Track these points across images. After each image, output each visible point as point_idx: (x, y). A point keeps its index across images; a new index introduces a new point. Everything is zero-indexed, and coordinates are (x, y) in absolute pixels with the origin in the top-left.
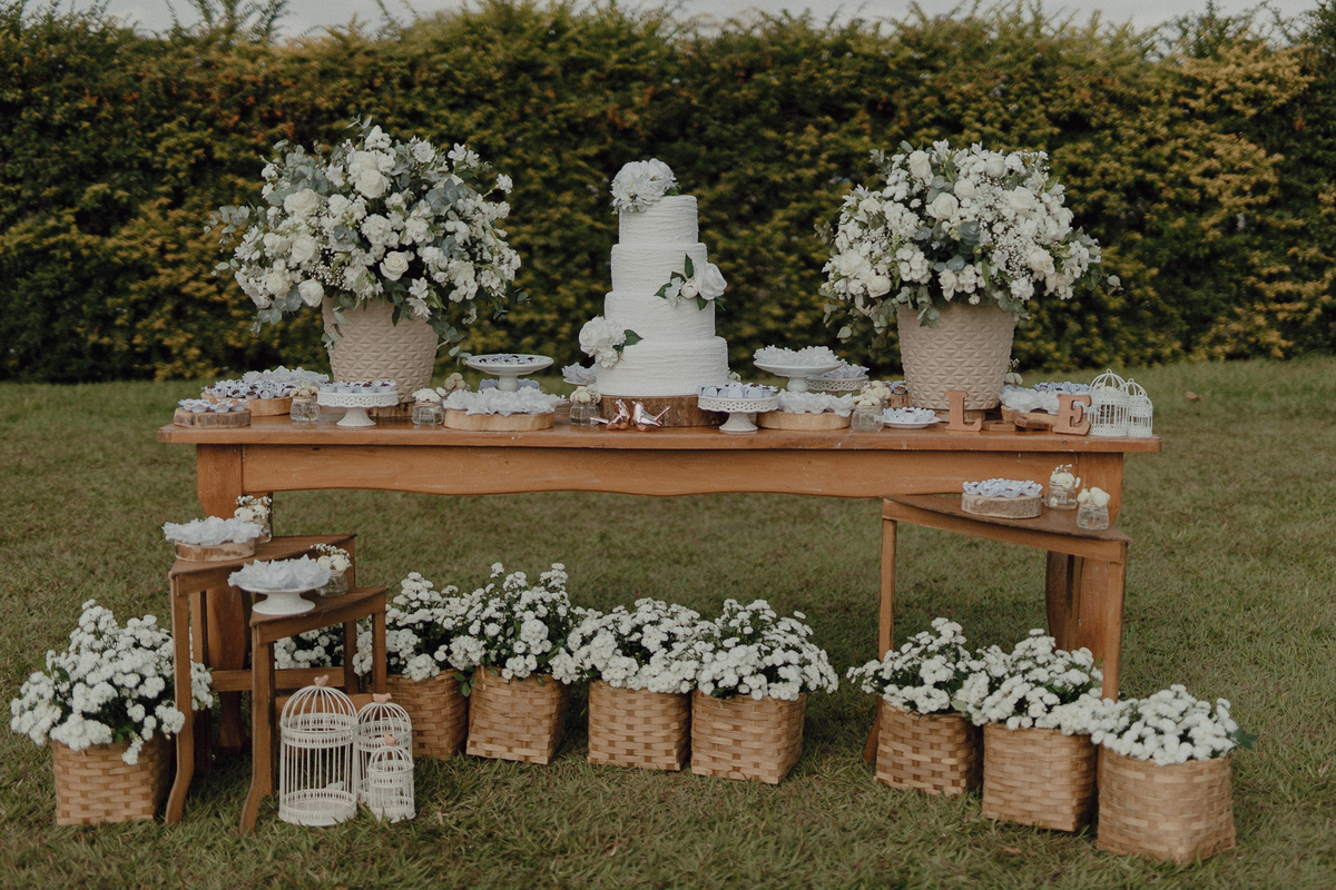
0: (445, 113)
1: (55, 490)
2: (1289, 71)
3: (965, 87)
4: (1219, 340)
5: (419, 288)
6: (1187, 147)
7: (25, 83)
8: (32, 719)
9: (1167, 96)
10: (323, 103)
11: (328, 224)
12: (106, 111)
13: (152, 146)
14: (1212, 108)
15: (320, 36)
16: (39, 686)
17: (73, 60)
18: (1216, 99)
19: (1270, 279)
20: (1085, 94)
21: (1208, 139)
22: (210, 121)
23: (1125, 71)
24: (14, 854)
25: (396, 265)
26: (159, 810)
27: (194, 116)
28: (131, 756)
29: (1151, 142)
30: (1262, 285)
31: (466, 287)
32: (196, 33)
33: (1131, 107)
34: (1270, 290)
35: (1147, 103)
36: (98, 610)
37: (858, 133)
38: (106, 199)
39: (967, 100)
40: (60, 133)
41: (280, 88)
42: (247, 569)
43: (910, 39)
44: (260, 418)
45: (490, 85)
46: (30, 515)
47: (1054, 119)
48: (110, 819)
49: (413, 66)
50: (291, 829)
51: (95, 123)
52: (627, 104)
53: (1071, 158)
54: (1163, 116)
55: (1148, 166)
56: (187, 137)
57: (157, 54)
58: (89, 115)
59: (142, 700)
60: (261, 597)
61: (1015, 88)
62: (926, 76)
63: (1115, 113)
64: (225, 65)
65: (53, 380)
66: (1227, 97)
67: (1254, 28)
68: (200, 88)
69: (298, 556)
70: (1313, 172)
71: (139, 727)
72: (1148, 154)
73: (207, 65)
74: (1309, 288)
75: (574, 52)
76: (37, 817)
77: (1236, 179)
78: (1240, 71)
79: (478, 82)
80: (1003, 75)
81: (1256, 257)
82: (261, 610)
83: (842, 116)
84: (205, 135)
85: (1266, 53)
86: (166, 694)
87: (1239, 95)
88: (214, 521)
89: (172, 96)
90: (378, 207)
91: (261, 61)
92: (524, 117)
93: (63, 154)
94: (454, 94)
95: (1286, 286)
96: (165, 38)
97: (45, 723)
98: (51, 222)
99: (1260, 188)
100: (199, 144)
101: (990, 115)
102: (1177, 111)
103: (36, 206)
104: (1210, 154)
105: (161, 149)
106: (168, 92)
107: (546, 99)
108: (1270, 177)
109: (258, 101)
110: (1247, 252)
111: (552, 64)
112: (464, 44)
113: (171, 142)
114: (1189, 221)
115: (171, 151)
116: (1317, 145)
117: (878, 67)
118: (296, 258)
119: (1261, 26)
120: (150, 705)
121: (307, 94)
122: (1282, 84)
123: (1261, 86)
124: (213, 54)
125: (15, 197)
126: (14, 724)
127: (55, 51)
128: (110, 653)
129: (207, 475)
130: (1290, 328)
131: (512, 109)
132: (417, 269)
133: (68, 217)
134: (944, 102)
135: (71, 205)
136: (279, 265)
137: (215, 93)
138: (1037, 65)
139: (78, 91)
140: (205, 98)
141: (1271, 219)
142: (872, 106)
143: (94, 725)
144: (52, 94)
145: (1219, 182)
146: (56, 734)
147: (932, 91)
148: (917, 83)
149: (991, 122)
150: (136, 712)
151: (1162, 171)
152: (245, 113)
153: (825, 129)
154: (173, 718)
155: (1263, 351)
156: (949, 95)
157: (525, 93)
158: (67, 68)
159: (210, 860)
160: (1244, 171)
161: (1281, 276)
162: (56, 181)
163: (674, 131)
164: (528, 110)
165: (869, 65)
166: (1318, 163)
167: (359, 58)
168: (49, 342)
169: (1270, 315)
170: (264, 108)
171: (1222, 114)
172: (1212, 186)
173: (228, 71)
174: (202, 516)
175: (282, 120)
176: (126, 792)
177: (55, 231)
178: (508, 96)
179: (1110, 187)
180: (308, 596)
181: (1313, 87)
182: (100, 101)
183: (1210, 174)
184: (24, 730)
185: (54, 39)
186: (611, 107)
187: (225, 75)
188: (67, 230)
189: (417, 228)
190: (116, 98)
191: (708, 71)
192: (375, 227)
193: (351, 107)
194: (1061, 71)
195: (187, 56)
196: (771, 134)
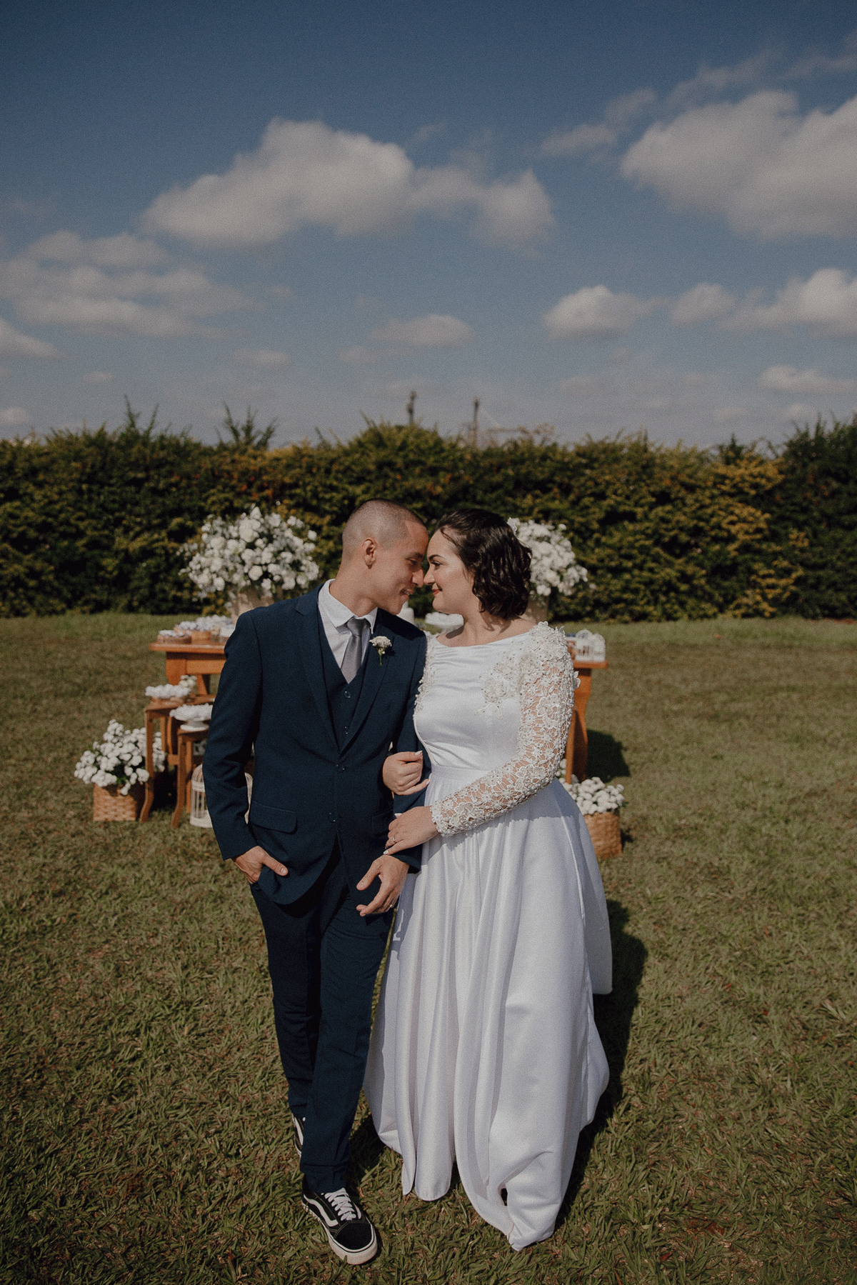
0: (347, 486)
1: (138, 668)
2: (771, 471)
3: (607, 478)
4: (738, 607)
5: (267, 584)
6: (720, 509)
7: (147, 469)
8: (84, 771)
9: (710, 484)
10: (287, 480)
11: (227, 553)
12: (184, 483)
13: (205, 500)
14: (733, 491)
15: (289, 448)
16: (88, 757)
17: (170, 459)
18: (735, 486)
19: (764, 577)
20: (667, 482)
21: (731, 505)
22: (233, 488)
23: (688, 471)
24: (72, 831)
25: (256, 573)
26: (138, 817)
27: (225, 486)
28: (124, 791)
29: (703, 507)
30: (759, 580)
31: (289, 584)
32: (230, 446)
33: (691, 489)
34: (764, 583)
35: (699, 487)
36: (117, 724)
37: (554, 499)
38: (181, 526)
39: (608, 483)
40: (161, 493)
41: (267, 473)
42: (179, 710)
43: (580, 453)
44: (197, 641)
45: (369, 472)
46: (123, 681)
47: (653, 494)
48: (117, 819)
49: (332, 462)
50: (193, 828)
51: (179, 489)
52: (437, 483)
53: (661, 514)
54: (707, 493)
55: (700, 519)
56: (222, 496)
57: (210, 455)
58: (176, 485)
59: (132, 766)
60: (183, 723)
61: (632, 478)
62: (588, 472)
63: (683, 493)
64: (241, 462)
65: (153, 613)
66: (740, 485)
67: (757, 450)
68: (228, 472)
69: (204, 704)
70: (786, 523)
71: (129, 778)
72: (700, 513)
73: (233, 461)
74: (783, 582)
75: (411, 456)
76: (85, 817)
77: (746, 526)
78: (747, 472)
79: (363, 471)
80: (627, 471)
81: (756, 566)
82: (184, 728)
83: (546, 490)
84: (230, 495)
85: (761, 463)
86: (142, 765)
87: (747, 484)
88: (169, 687)
89: (215, 477)
90: (251, 546)
91: (259, 459)
92: (385, 488)
93: (163, 504)
94: (352, 476)
95: (770, 581)
96: (215, 448)
97: (89, 774)
98: (156, 536)
99: (758, 530)
100: (226, 499)
101: (620, 492)
102: (715, 492)
103: (150, 528)
104: (732, 513)
105: (209, 501)
106: (213, 474)
107: (396, 480)
108: (763, 525)
109: (256, 480)
110: (751, 563)
111: (399, 462)
112: (357, 452)
113: (214, 498)
114: (722, 547)
115: (213, 503)
116: (787, 510)
117: (564, 467)
118: (213, 568)
119: (761, 449)
120: (134, 768)
121: (280, 476)
122: (769, 479)
123: (758, 480)
124: (236, 456)
125: (140, 524)
126: (76, 773)
127: (162, 454)
128: (119, 744)
129: (171, 665)
130: (775, 602)
131: (380, 484)
132: (266, 575)
133: (164, 534)
134: (597, 484)
135: (166, 528)
136: (206, 571)
137: (236, 475)
138: (644, 467)
139: (171, 474)
140: (231, 478)
141: (764, 546)
142: (560, 486)
143: (109, 775)
144: (159, 475)
145: (737, 527)
146: (94, 779)
147: (591, 479)
148: (583, 475)
149: (621, 495)
150: (128, 771)
151: (707, 521)
152: (250, 485)
153: (536, 497)
154: (144, 775)
155: (759, 613)
156: (599, 481)
157: (387, 476)
158: (167, 462)
159: (156, 838)
160: (751, 522)
161: (770, 576)
162: (158, 517)
163: (460, 496)
164: (388, 485)
165: (559, 465)
166: (788, 519)
167: (306, 459)
168: (153, 595)
169: (764, 596)
170: (258, 483)
171: (738, 493)
172: (733, 529)
173: (243, 464)
174: (164, 685)
175: (268, 488)
176: (124, 807)
177: (158, 540)
178: (377, 478)
179: (681, 529)
180: (206, 722)
181: (785, 482)
182: (181, 478)
183: (732, 523)
184: (80, 777)
185: (163, 448)
186: (429, 485)
187: (240, 467)
188: (163, 540)
189: (267, 556)
190: (189, 477)
191: (478, 467)
192: (248, 555)
193: (301, 483)
194: (656, 470)
195: (225, 456)
196: (510, 499)
